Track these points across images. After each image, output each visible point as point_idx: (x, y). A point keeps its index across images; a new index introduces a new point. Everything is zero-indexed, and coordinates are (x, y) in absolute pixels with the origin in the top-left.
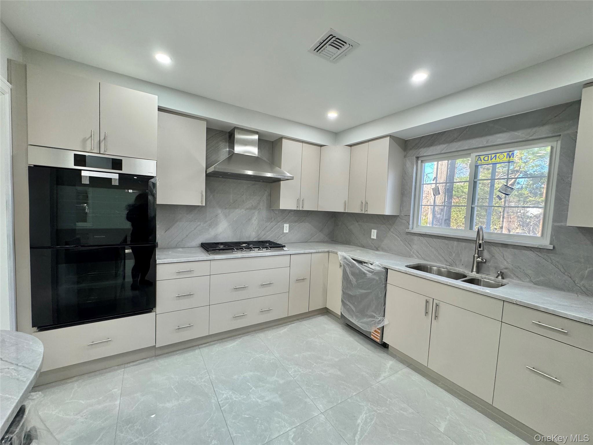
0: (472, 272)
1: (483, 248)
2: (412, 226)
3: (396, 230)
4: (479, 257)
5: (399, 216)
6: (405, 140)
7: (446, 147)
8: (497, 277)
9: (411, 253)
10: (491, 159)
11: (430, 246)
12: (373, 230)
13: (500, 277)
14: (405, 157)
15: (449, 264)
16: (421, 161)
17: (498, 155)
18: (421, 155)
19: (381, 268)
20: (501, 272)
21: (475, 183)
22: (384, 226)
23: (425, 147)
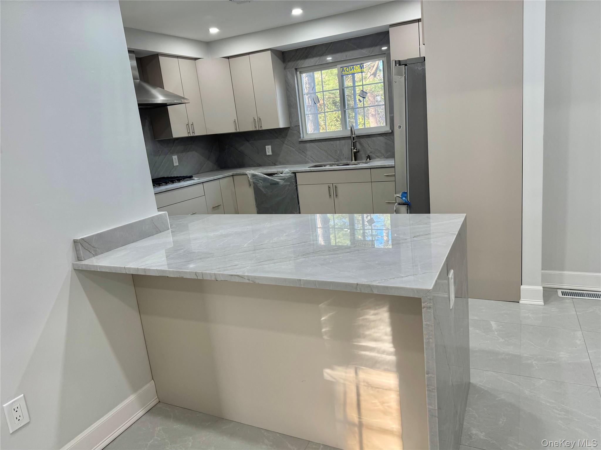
0: (352, 161)
1: (356, 140)
2: (302, 135)
3: (290, 142)
4: (354, 149)
5: (289, 127)
6: (281, 51)
7: (318, 60)
8: (367, 160)
9: (306, 160)
10: (351, 70)
11: (320, 149)
12: (267, 147)
13: (368, 159)
14: (285, 68)
15: (337, 161)
16: (300, 72)
17: (354, 66)
18: (299, 67)
19: (290, 174)
20: (368, 155)
21: (343, 90)
22: (277, 140)
23: (302, 59)
